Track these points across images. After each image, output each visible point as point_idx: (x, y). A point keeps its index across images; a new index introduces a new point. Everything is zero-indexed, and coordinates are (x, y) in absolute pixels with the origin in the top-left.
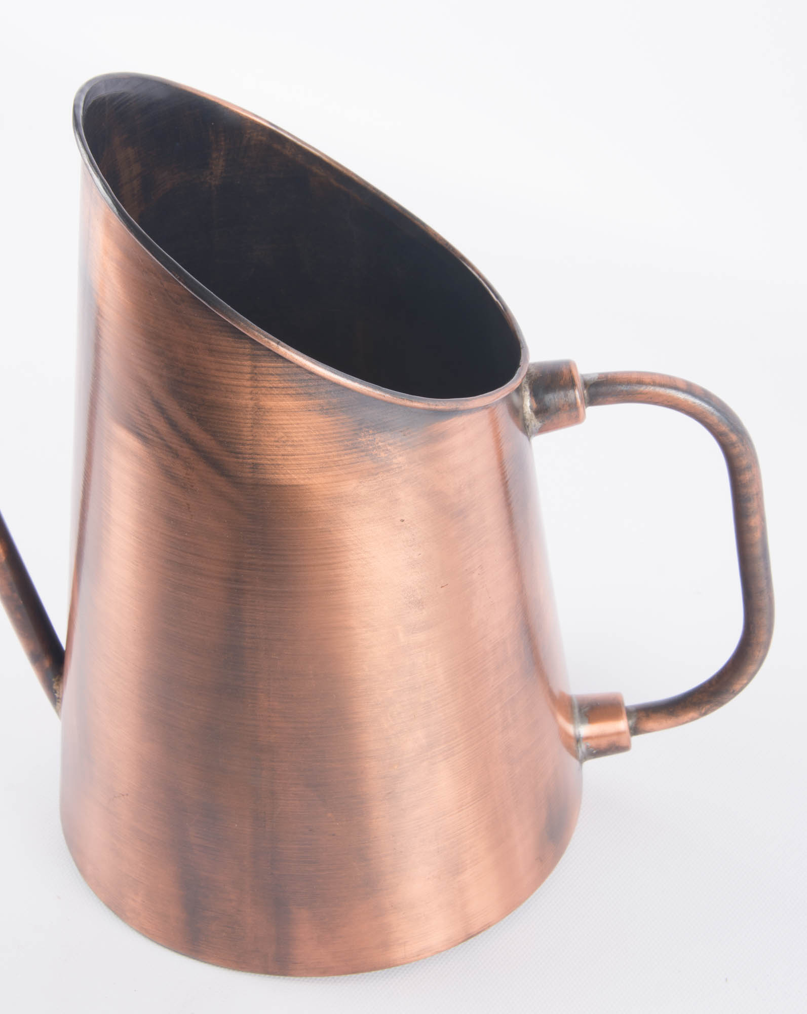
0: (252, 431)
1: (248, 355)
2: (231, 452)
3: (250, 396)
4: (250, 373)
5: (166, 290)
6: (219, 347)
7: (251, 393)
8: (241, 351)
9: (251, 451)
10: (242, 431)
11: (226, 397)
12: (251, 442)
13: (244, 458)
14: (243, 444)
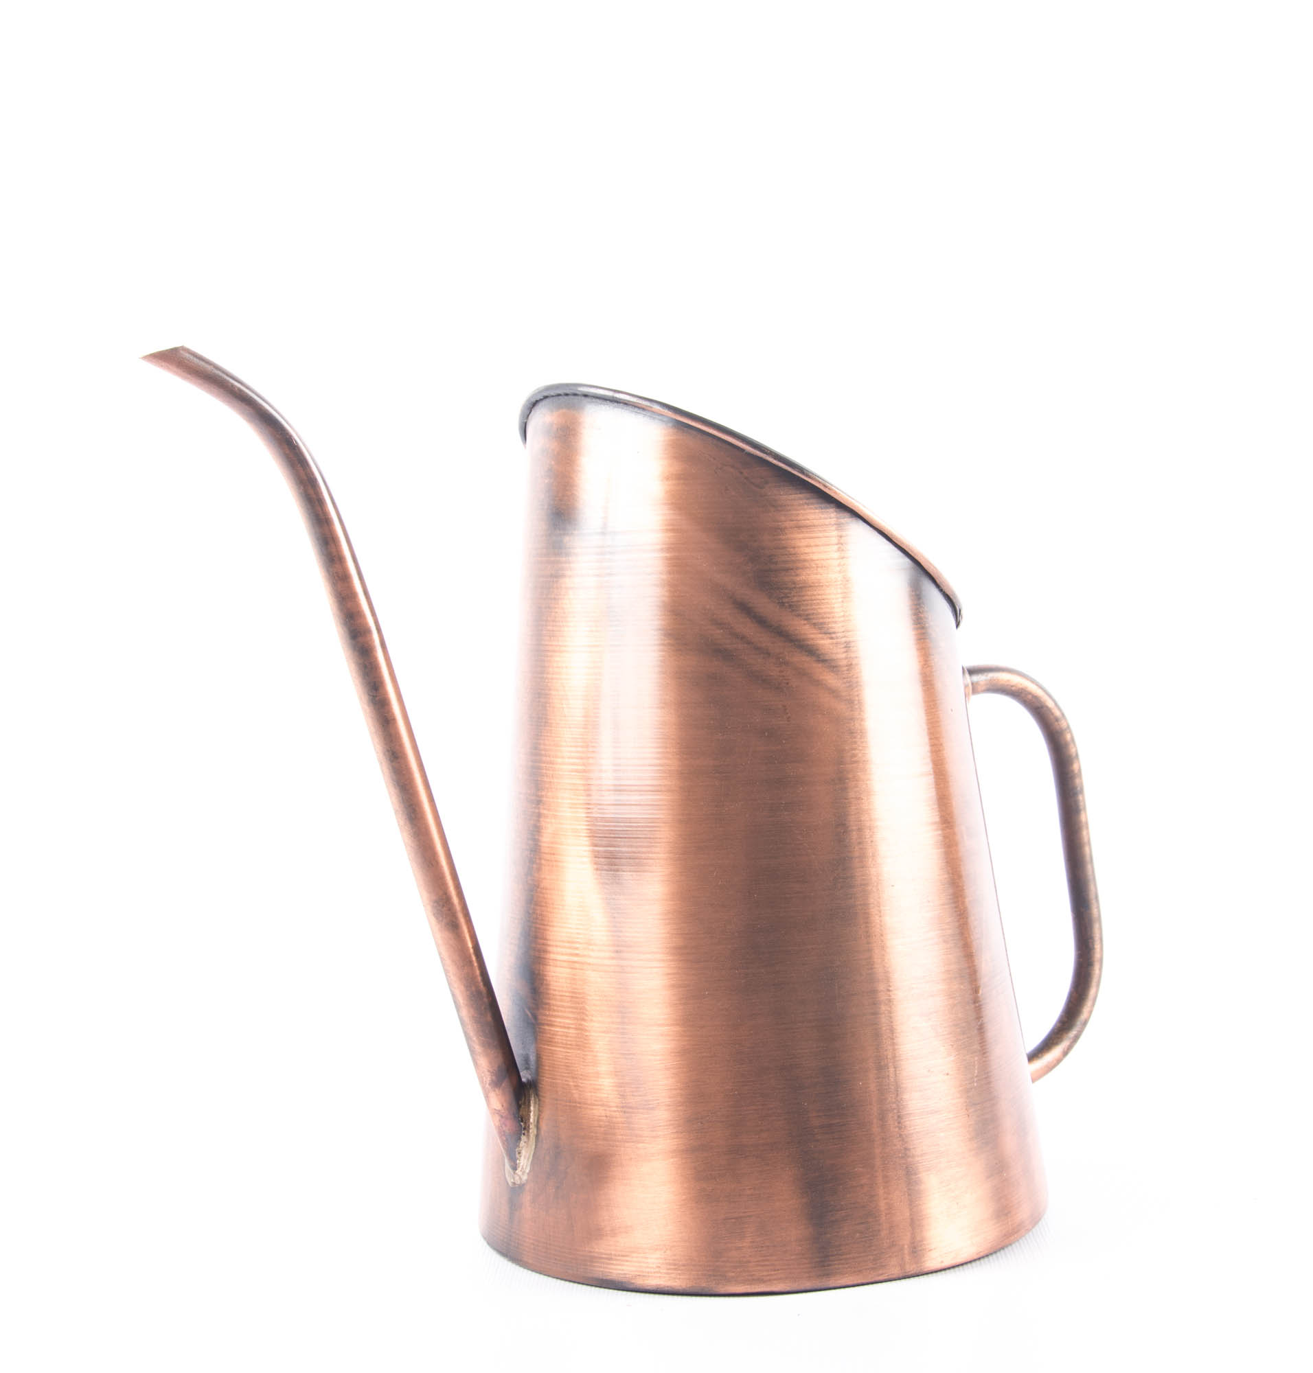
0: (842, 607)
1: (833, 525)
2: (826, 633)
3: (838, 569)
4: (837, 544)
5: (746, 478)
6: (808, 522)
7: (839, 565)
8: (827, 521)
9: (843, 630)
10: (834, 608)
11: (817, 574)
12: (842, 619)
13: (837, 638)
14: (835, 622)
